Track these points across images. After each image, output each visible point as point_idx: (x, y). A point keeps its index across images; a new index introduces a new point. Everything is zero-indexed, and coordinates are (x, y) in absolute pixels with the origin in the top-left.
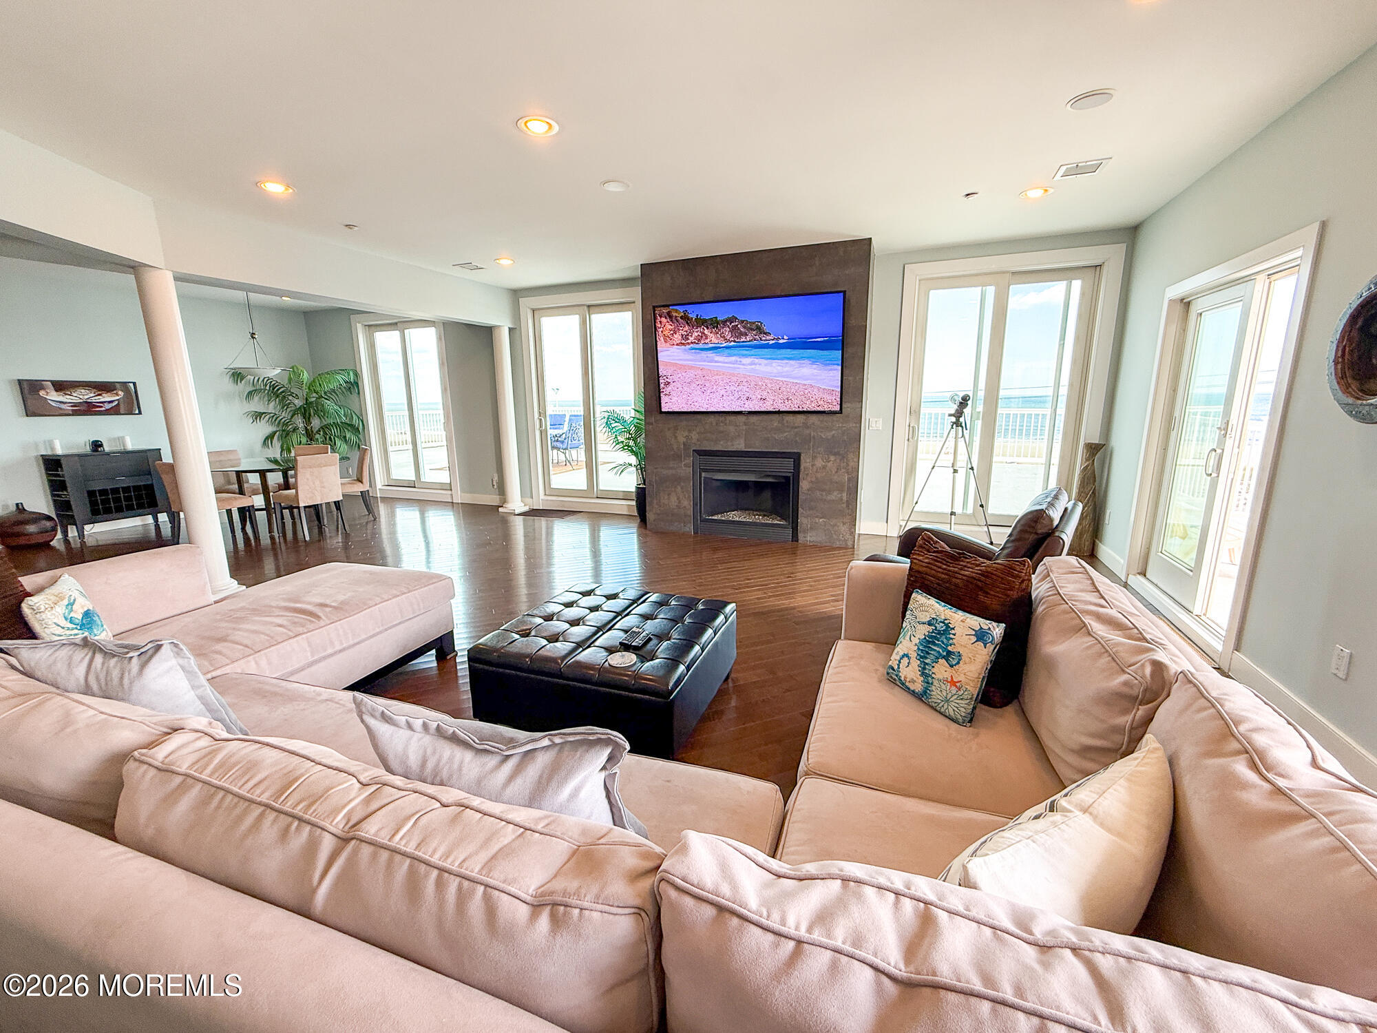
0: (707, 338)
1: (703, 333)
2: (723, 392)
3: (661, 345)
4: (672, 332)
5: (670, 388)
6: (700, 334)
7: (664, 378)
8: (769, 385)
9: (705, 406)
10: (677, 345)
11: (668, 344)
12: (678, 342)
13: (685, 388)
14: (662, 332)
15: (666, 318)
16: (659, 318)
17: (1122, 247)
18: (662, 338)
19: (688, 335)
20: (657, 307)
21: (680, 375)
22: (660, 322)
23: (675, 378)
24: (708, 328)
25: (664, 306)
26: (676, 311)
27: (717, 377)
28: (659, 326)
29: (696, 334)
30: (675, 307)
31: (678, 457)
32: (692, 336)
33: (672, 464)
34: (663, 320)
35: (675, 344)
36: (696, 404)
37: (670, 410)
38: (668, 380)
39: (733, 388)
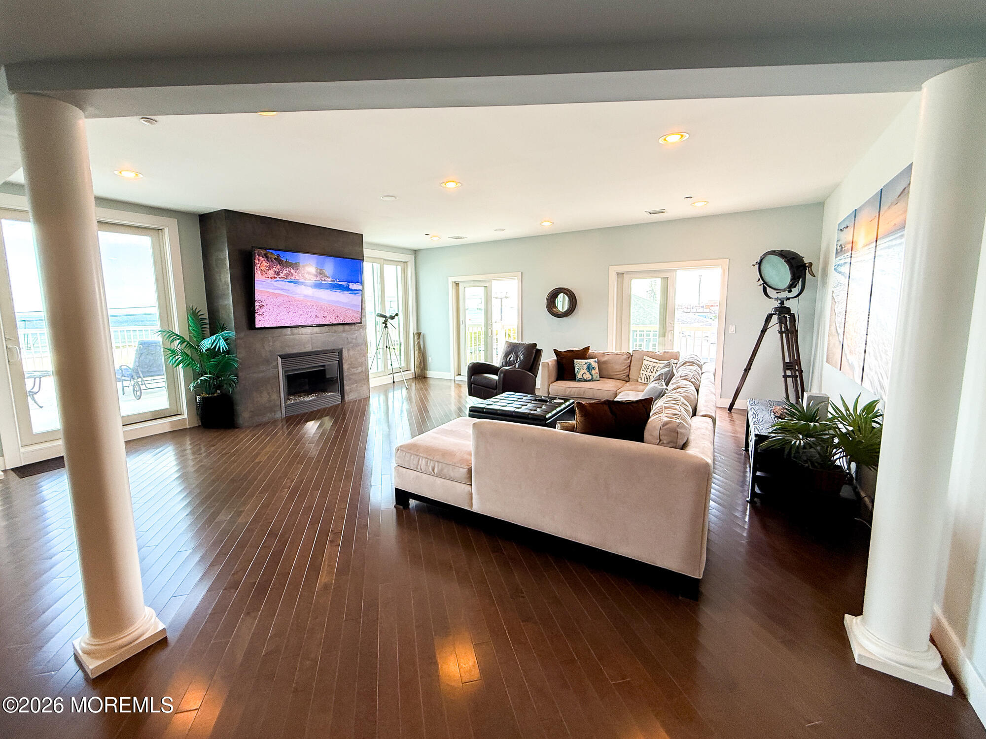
0: (292, 276)
1: (290, 272)
2: (301, 313)
3: (258, 276)
4: (267, 268)
5: (263, 310)
6: (288, 272)
7: (260, 301)
8: (329, 308)
9: (289, 322)
10: (271, 278)
11: (264, 277)
12: (272, 276)
13: (275, 310)
14: (259, 267)
15: (263, 257)
16: (257, 256)
17: (413, 256)
18: (259, 272)
19: (280, 272)
20: (257, 248)
21: (272, 300)
22: (259, 260)
23: (268, 302)
24: (293, 269)
25: (262, 248)
26: (272, 254)
27: (298, 302)
28: (257, 262)
29: (285, 272)
30: (271, 251)
31: (267, 362)
32: (282, 273)
33: (263, 368)
34: (261, 258)
35: (270, 277)
36: (282, 321)
37: (263, 326)
38: (262, 304)
39: (307, 310)
